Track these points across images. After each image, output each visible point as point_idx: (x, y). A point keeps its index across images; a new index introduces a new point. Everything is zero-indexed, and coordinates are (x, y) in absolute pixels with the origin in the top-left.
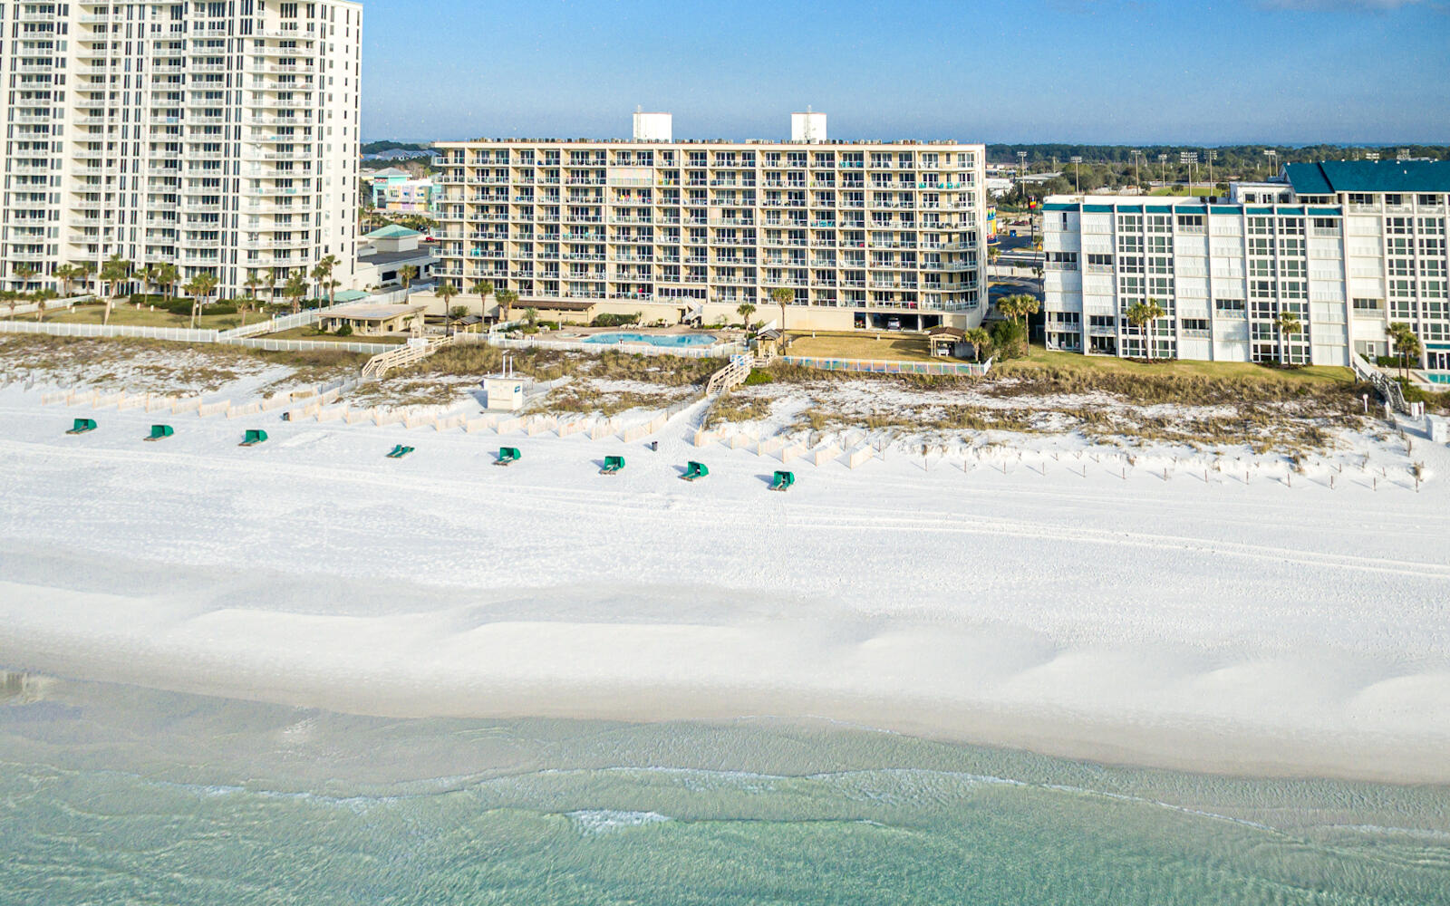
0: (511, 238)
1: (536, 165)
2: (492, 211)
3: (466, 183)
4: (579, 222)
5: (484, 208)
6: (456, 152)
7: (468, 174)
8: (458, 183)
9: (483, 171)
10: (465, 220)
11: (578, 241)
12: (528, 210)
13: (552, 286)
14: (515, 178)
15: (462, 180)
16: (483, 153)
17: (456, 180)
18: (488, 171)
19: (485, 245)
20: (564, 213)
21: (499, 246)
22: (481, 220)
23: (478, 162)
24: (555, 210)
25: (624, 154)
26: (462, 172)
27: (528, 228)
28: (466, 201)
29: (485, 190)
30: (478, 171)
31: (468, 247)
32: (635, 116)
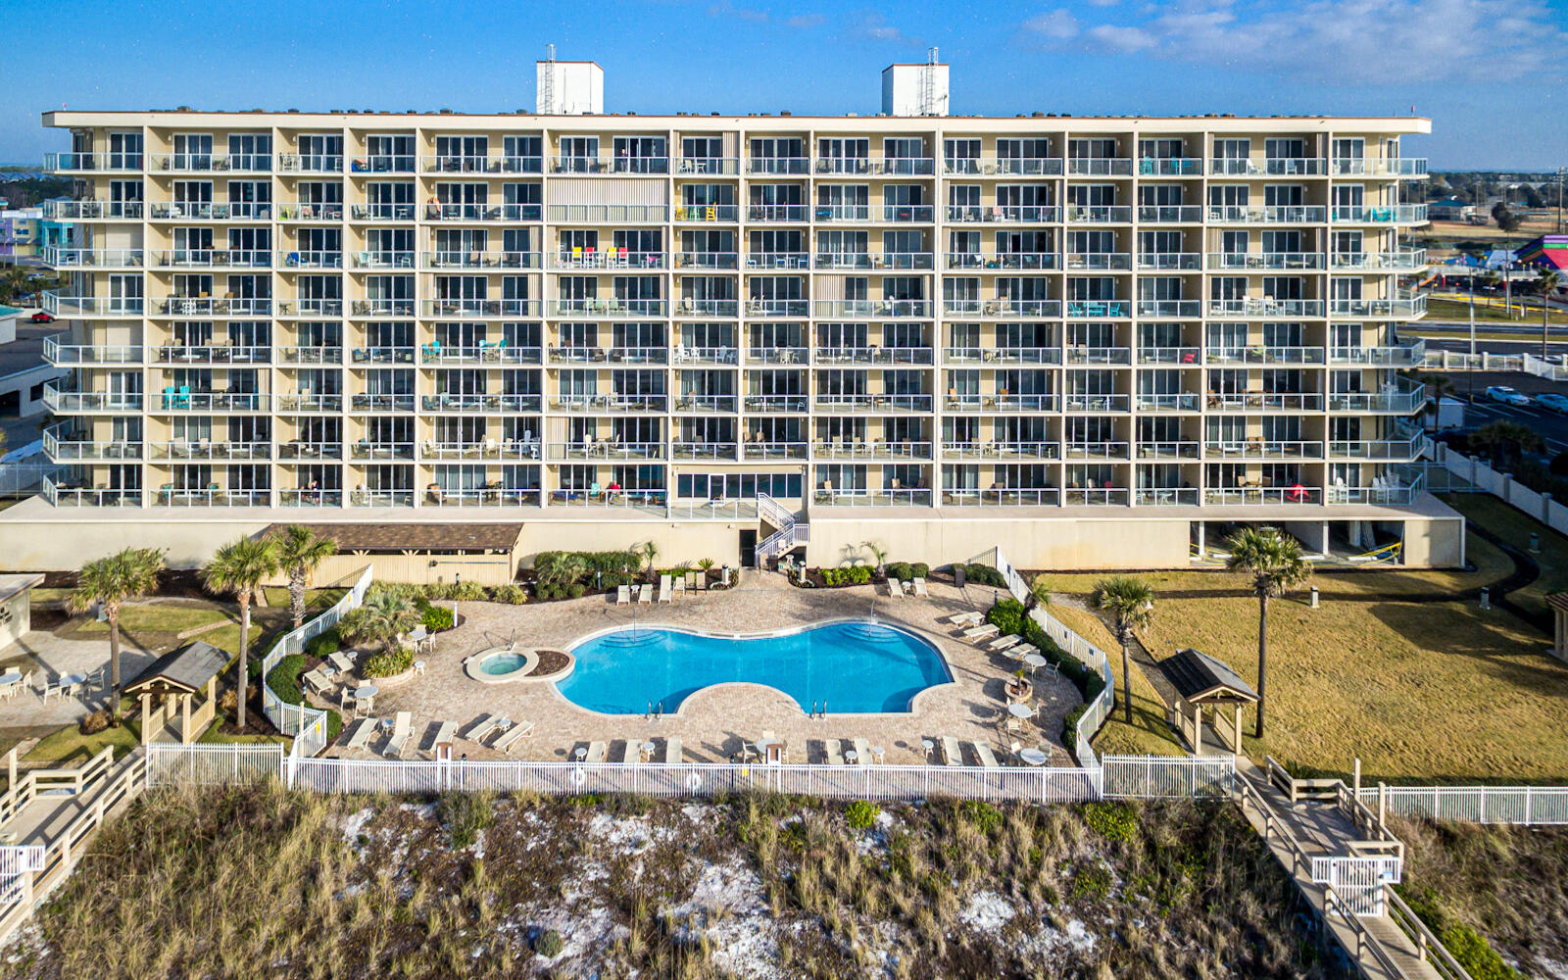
0: (277, 361)
1: (347, 172)
2: (220, 292)
3: (147, 219)
4: (463, 316)
5: (198, 284)
6: (116, 140)
7: (154, 196)
8: (123, 220)
9: (193, 187)
10: (148, 314)
11: (461, 363)
12: (322, 289)
13: (394, 481)
14: (286, 207)
15: (136, 212)
16: (193, 141)
17: (117, 211)
18: (207, 188)
19: (203, 379)
20: (426, 292)
21: (244, 383)
22: (190, 314)
23: (180, 164)
24: (400, 289)
25: (580, 144)
26: (135, 189)
27: (326, 336)
28: (149, 265)
29: (200, 238)
30: (179, 187)
31: (155, 384)
32: (541, 68)
